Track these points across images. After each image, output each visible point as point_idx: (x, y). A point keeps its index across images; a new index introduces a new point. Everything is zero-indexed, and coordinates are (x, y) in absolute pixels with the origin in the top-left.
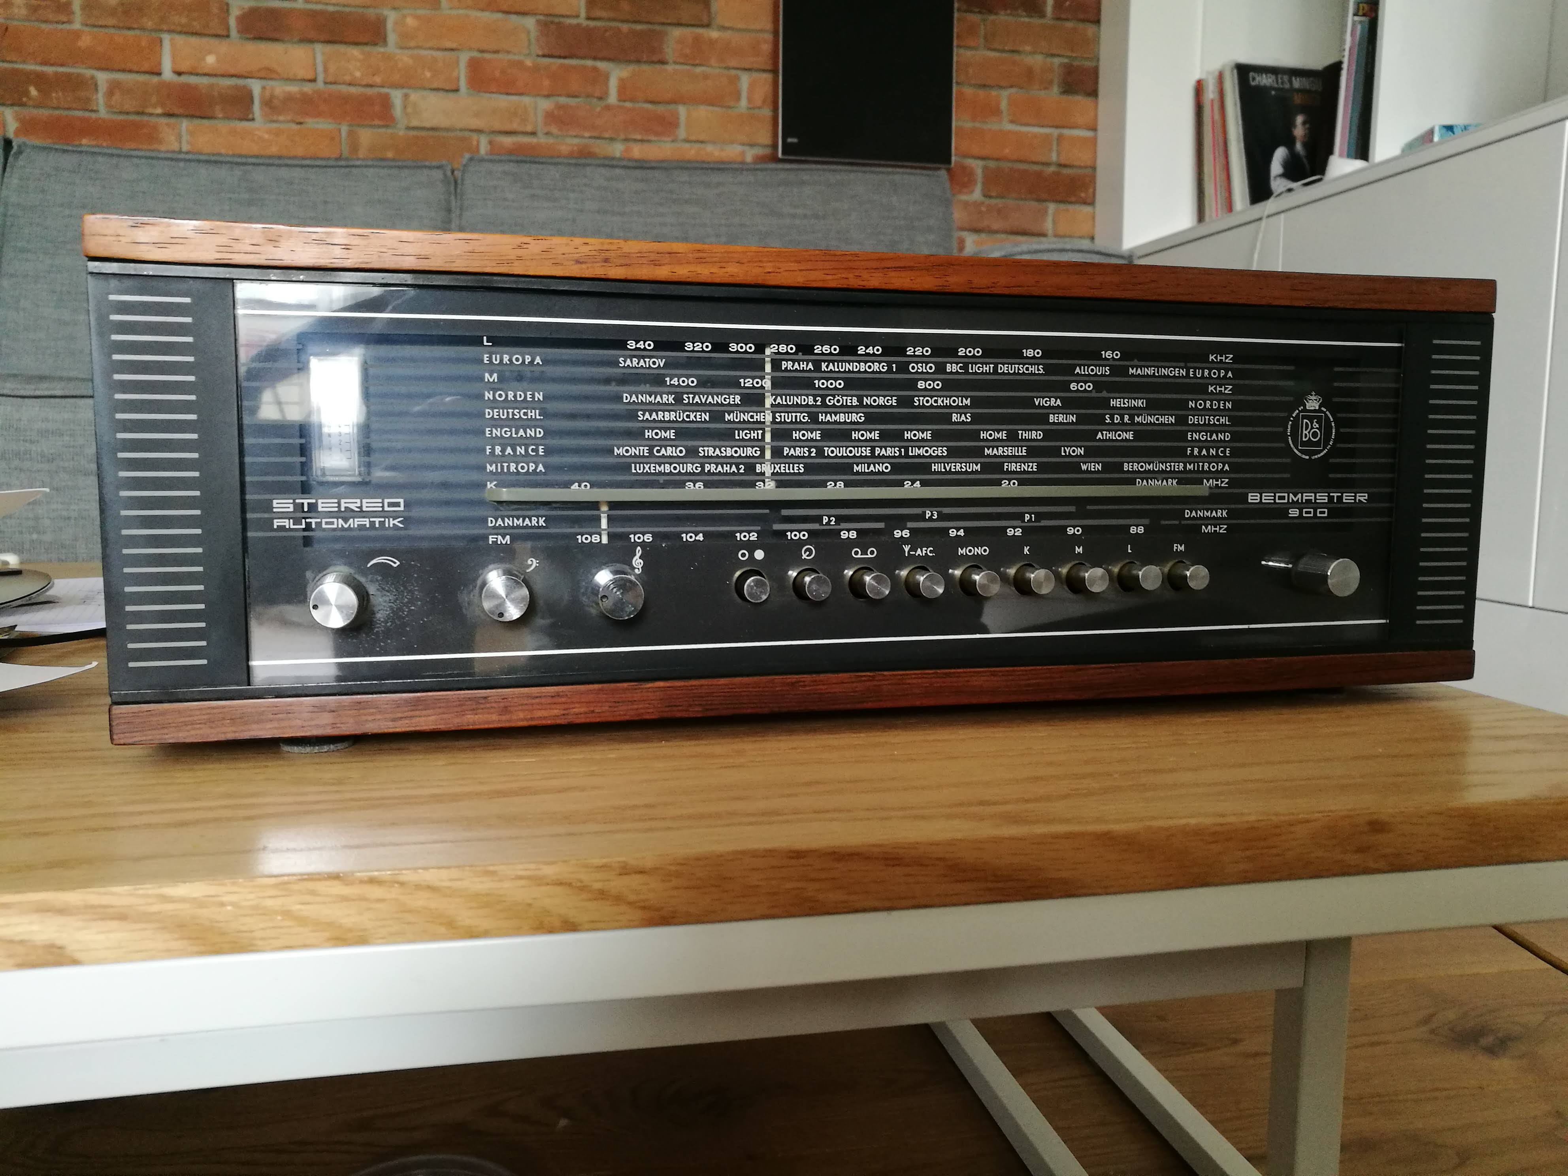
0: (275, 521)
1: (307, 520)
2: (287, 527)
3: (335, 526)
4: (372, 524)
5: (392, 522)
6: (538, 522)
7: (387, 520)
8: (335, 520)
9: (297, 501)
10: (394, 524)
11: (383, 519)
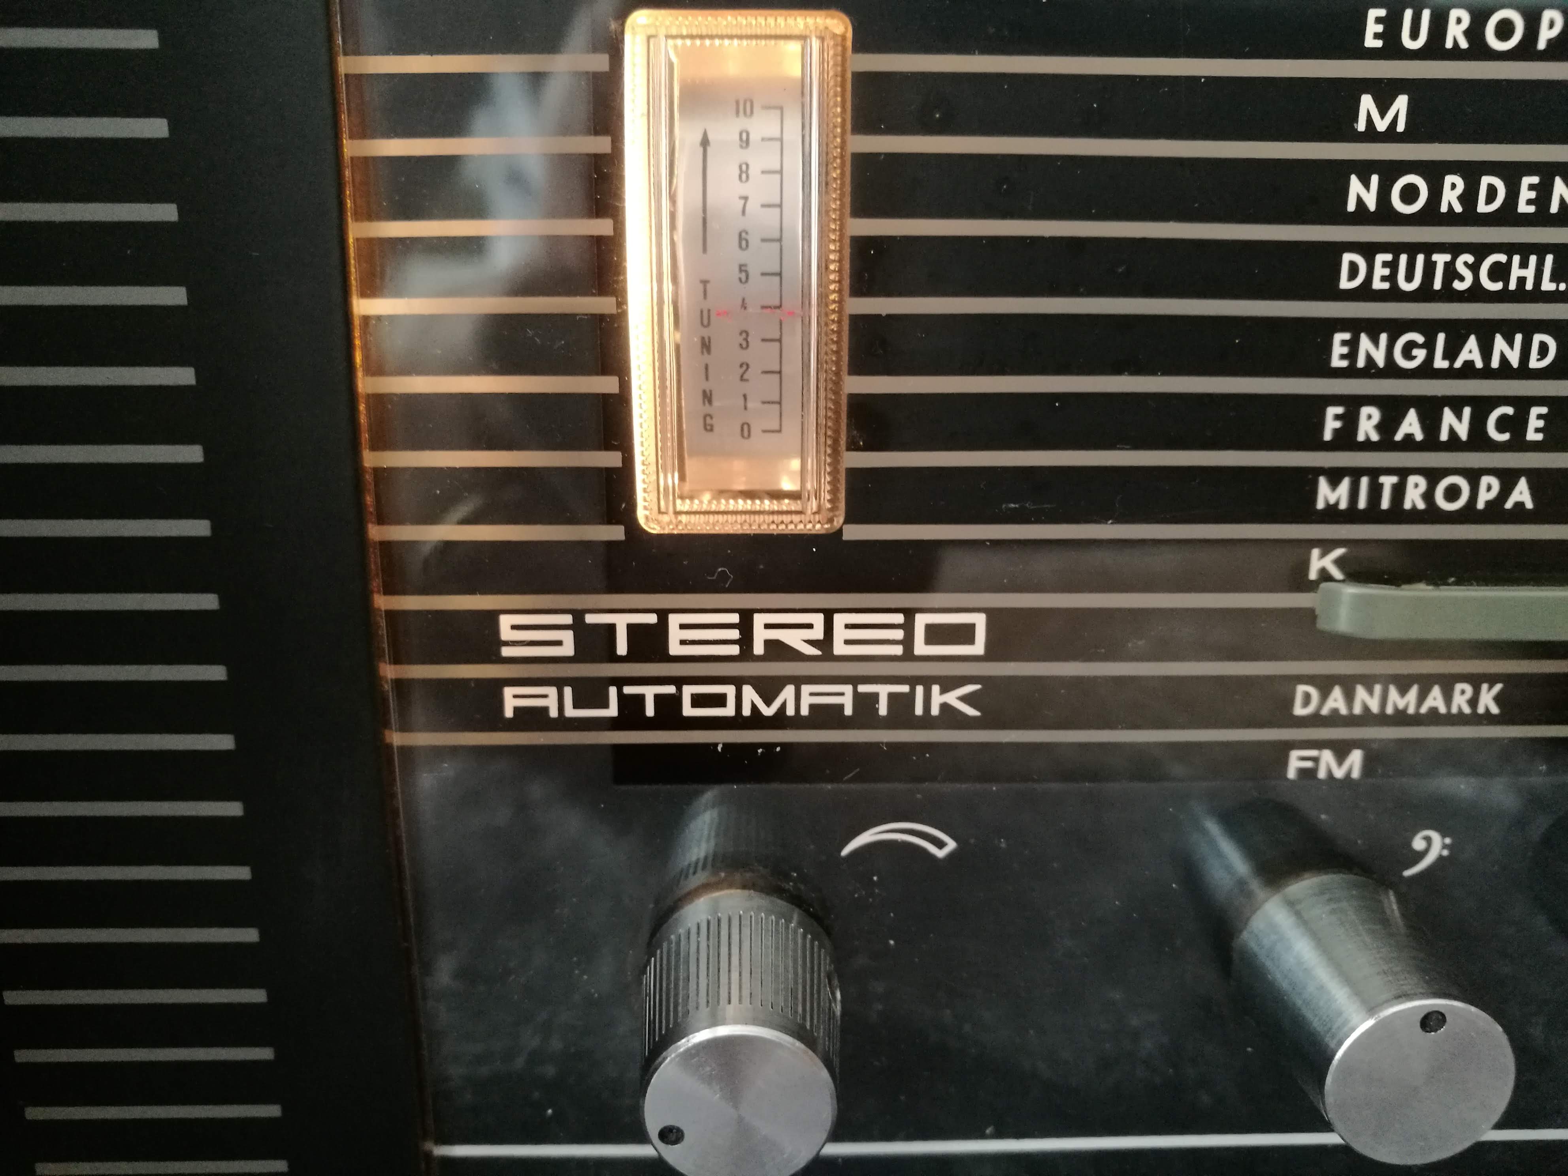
0: (509, 692)
1: (628, 690)
2: (554, 713)
3: (729, 711)
4: (864, 703)
5: (938, 698)
6: (1473, 702)
7: (920, 690)
8: (729, 690)
9: (590, 619)
10: (945, 707)
11: (905, 689)
